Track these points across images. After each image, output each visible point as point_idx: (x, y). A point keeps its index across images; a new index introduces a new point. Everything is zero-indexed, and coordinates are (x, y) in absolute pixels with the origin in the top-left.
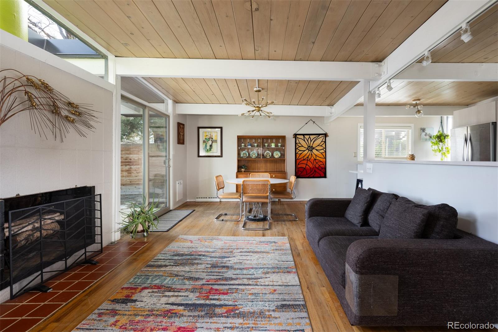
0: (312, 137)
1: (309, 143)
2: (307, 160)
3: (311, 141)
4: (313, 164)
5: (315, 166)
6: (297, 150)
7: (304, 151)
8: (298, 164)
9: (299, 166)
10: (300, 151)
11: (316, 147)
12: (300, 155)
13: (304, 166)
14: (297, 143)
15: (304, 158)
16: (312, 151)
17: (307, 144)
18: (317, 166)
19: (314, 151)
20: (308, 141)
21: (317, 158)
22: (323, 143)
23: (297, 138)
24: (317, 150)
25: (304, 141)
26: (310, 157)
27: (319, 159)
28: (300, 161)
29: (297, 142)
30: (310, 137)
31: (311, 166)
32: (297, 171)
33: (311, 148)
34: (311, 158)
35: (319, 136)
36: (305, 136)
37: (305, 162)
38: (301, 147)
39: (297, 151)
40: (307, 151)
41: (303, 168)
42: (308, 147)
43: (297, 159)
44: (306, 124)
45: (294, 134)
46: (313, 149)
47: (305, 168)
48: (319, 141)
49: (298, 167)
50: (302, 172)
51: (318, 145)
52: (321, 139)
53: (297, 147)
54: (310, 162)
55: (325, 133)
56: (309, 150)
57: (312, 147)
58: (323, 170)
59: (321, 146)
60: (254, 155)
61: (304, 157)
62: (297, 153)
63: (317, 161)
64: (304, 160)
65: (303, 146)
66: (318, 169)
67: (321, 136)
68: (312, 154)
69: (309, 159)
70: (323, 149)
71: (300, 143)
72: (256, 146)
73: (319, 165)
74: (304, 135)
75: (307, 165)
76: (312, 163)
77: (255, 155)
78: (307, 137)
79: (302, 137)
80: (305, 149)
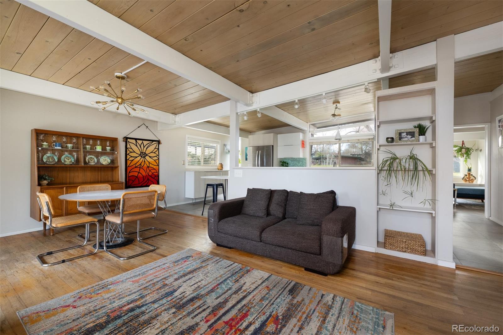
0: (145, 143)
1: (142, 149)
2: (140, 168)
3: (144, 147)
4: (146, 172)
5: (148, 174)
6: (128, 155)
7: (137, 157)
8: (129, 173)
9: (131, 174)
10: (132, 157)
11: (150, 153)
12: (131, 162)
13: (136, 174)
14: (128, 148)
15: (136, 166)
16: (145, 158)
17: (139, 149)
18: (150, 174)
19: (147, 158)
20: (140, 146)
21: (151, 165)
22: (156, 150)
23: (128, 142)
24: (150, 157)
25: (137, 146)
26: (142, 164)
27: (152, 166)
28: (132, 169)
29: (128, 146)
30: (143, 142)
31: (144, 174)
32: (128, 180)
33: (143, 154)
34: (143, 166)
35: (152, 142)
36: (137, 141)
37: (137, 170)
38: (132, 152)
39: (128, 157)
40: (140, 157)
41: (135, 176)
42: (141, 153)
43: (128, 166)
44: (139, 127)
45: (125, 137)
46: (146, 155)
47: (137, 177)
48: (152, 148)
49: (129, 176)
50: (133, 181)
51: (152, 152)
52: (155, 145)
53: (128, 152)
54: (143, 169)
55: (158, 140)
56: (141, 156)
57: (145, 153)
58: (156, 178)
59: (154, 153)
60: (68, 159)
61: (136, 163)
62: (128, 160)
63: (150, 169)
64: (136, 167)
65: (134, 152)
66: (151, 177)
67: (154, 142)
68: (145, 161)
69: (142, 167)
70: (156, 156)
71: (132, 149)
72: (69, 147)
73: (153, 173)
74: (136, 139)
75: (139, 172)
76: (144, 171)
77: (70, 160)
78: (140, 142)
79: (134, 141)
80: (138, 155)
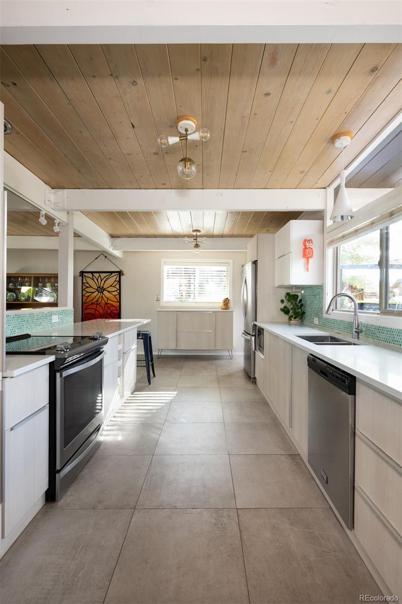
0: (103, 275)
1: (99, 283)
2: (97, 304)
3: (102, 281)
4: (104, 309)
5: (106, 312)
7: (93, 293)
8: (85, 309)
9: (87, 311)
10: (88, 292)
11: (108, 288)
12: (88, 298)
13: (93, 311)
14: (84, 283)
15: (93, 302)
16: (103, 293)
17: (96, 284)
18: (109, 311)
19: (105, 293)
20: (97, 280)
21: (109, 302)
22: (116, 283)
23: (84, 276)
24: (109, 292)
25: (93, 280)
26: (100, 300)
27: (112, 303)
28: (88, 306)
29: (84, 281)
30: (100, 275)
31: (102, 311)
33: (101, 289)
34: (101, 302)
35: (111, 274)
36: (94, 274)
37: (94, 306)
38: (89, 287)
39: (84, 292)
40: (97, 292)
42: (98, 288)
43: (84, 303)
44: (96, 259)
45: (81, 272)
46: (104, 290)
47: (93, 315)
48: (111, 281)
51: (111, 286)
52: (114, 277)
53: (84, 287)
54: (100, 306)
55: (120, 270)
57: (103, 287)
59: (114, 287)
61: (93, 300)
62: (84, 295)
63: (109, 305)
64: (92, 304)
65: (91, 287)
66: (110, 315)
67: (113, 274)
68: (102, 297)
69: (99, 303)
70: (116, 291)
71: (88, 283)
73: (112, 311)
74: (92, 273)
75: (96, 310)
76: (102, 308)
78: (97, 275)
79: (90, 275)
80: (94, 290)
